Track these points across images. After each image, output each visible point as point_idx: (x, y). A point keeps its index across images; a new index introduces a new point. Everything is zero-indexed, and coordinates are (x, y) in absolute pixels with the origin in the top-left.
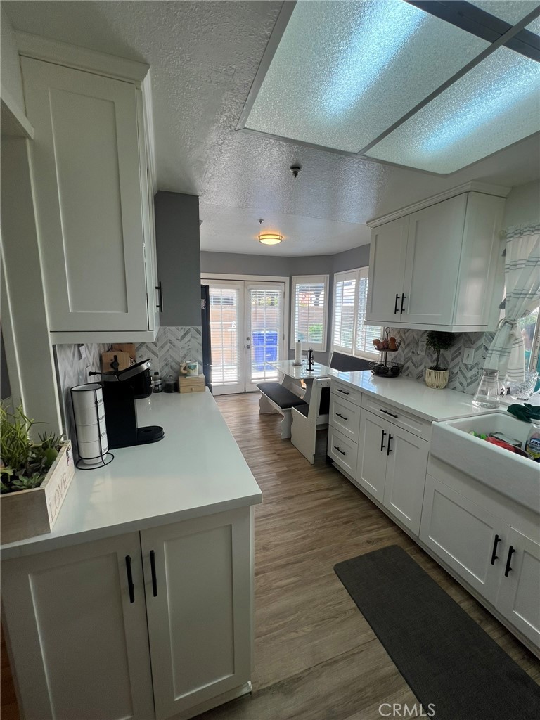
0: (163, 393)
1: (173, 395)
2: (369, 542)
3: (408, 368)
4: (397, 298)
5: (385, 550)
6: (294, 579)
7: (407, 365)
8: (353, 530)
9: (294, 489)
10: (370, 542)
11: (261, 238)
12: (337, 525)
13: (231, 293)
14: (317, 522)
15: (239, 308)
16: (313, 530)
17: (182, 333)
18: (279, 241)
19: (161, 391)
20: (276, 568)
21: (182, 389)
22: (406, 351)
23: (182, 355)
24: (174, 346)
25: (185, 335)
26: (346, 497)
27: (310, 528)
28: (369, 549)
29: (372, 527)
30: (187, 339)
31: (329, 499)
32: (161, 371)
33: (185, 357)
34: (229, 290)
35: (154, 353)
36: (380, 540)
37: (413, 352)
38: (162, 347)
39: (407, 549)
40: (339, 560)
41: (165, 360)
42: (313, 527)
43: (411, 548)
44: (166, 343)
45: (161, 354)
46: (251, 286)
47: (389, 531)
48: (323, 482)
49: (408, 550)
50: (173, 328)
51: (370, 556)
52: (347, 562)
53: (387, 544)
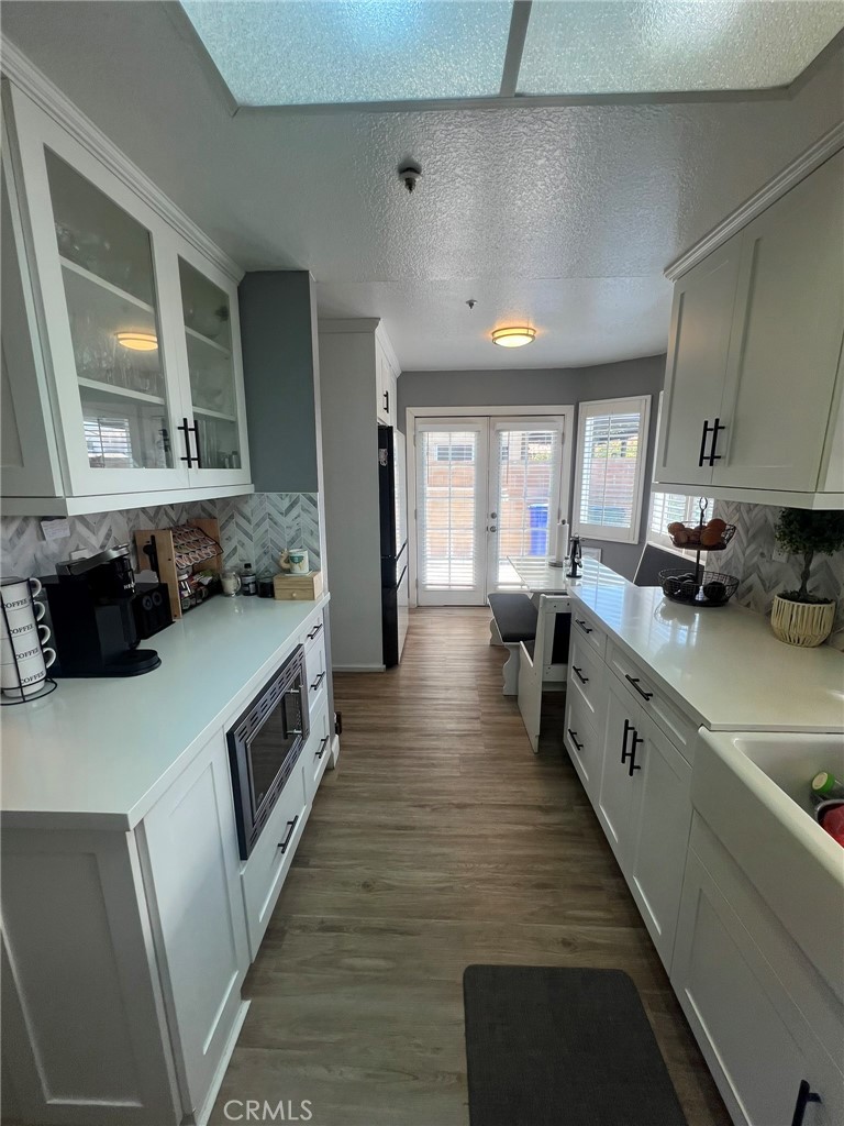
0: (255, 597)
1: (269, 601)
2: (566, 943)
3: (750, 589)
4: (706, 429)
5: (589, 975)
6: (381, 963)
7: (749, 582)
8: (545, 907)
9: (477, 791)
10: (570, 944)
11: (496, 335)
12: (517, 885)
13: (466, 438)
14: (485, 866)
15: (479, 464)
16: (470, 880)
17: (286, 503)
18: (530, 339)
19: (253, 594)
20: (366, 931)
21: (277, 593)
22: (748, 552)
23: (288, 538)
24: (275, 523)
25: (292, 506)
26: (567, 833)
27: (465, 875)
28: (559, 958)
29: (588, 914)
30: (294, 512)
31: (530, 828)
32: (257, 562)
33: (292, 542)
34: (463, 434)
35: (246, 534)
36: (593, 946)
37: (762, 555)
38: (258, 525)
39: (646, 991)
40: (485, 957)
41: (263, 546)
42: (469, 875)
43: (657, 992)
44: (263, 519)
45: (256, 536)
46: (499, 426)
47: (622, 933)
48: (535, 791)
49: (647, 993)
50: (273, 495)
51: (553, 975)
52: (495, 971)
53: (603, 962)
